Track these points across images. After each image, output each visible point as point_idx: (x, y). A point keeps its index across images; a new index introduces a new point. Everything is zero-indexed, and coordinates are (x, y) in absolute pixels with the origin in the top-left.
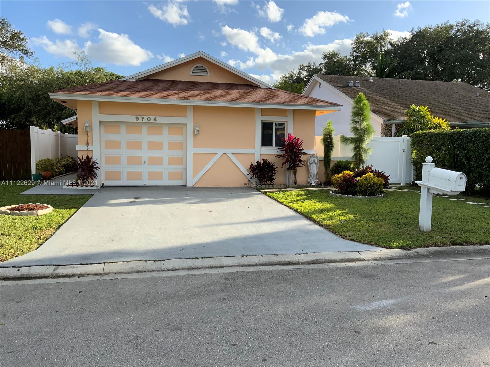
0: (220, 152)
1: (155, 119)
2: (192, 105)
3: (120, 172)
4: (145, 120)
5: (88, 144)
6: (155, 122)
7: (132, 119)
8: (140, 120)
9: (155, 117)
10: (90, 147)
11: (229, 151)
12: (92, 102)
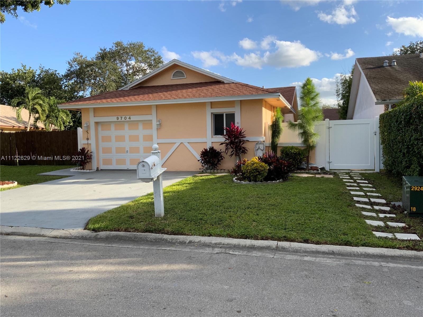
0: (178, 141)
1: (130, 118)
2: (155, 105)
3: (112, 159)
4: (123, 119)
5: (88, 139)
6: (129, 120)
7: (114, 119)
8: (120, 120)
9: (129, 116)
10: (90, 142)
11: (185, 141)
12: (90, 109)
